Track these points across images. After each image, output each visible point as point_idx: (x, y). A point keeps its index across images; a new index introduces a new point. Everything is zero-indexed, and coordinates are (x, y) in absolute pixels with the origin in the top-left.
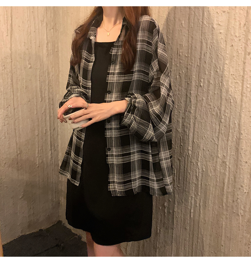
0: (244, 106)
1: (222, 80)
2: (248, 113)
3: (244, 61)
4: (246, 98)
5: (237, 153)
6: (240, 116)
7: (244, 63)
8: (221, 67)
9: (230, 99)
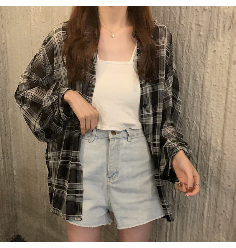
0: (228, 123)
1: (202, 91)
2: (233, 131)
3: (228, 71)
4: (230, 114)
5: (219, 175)
6: (223, 133)
7: (229, 73)
8: (202, 76)
9: (212, 114)
